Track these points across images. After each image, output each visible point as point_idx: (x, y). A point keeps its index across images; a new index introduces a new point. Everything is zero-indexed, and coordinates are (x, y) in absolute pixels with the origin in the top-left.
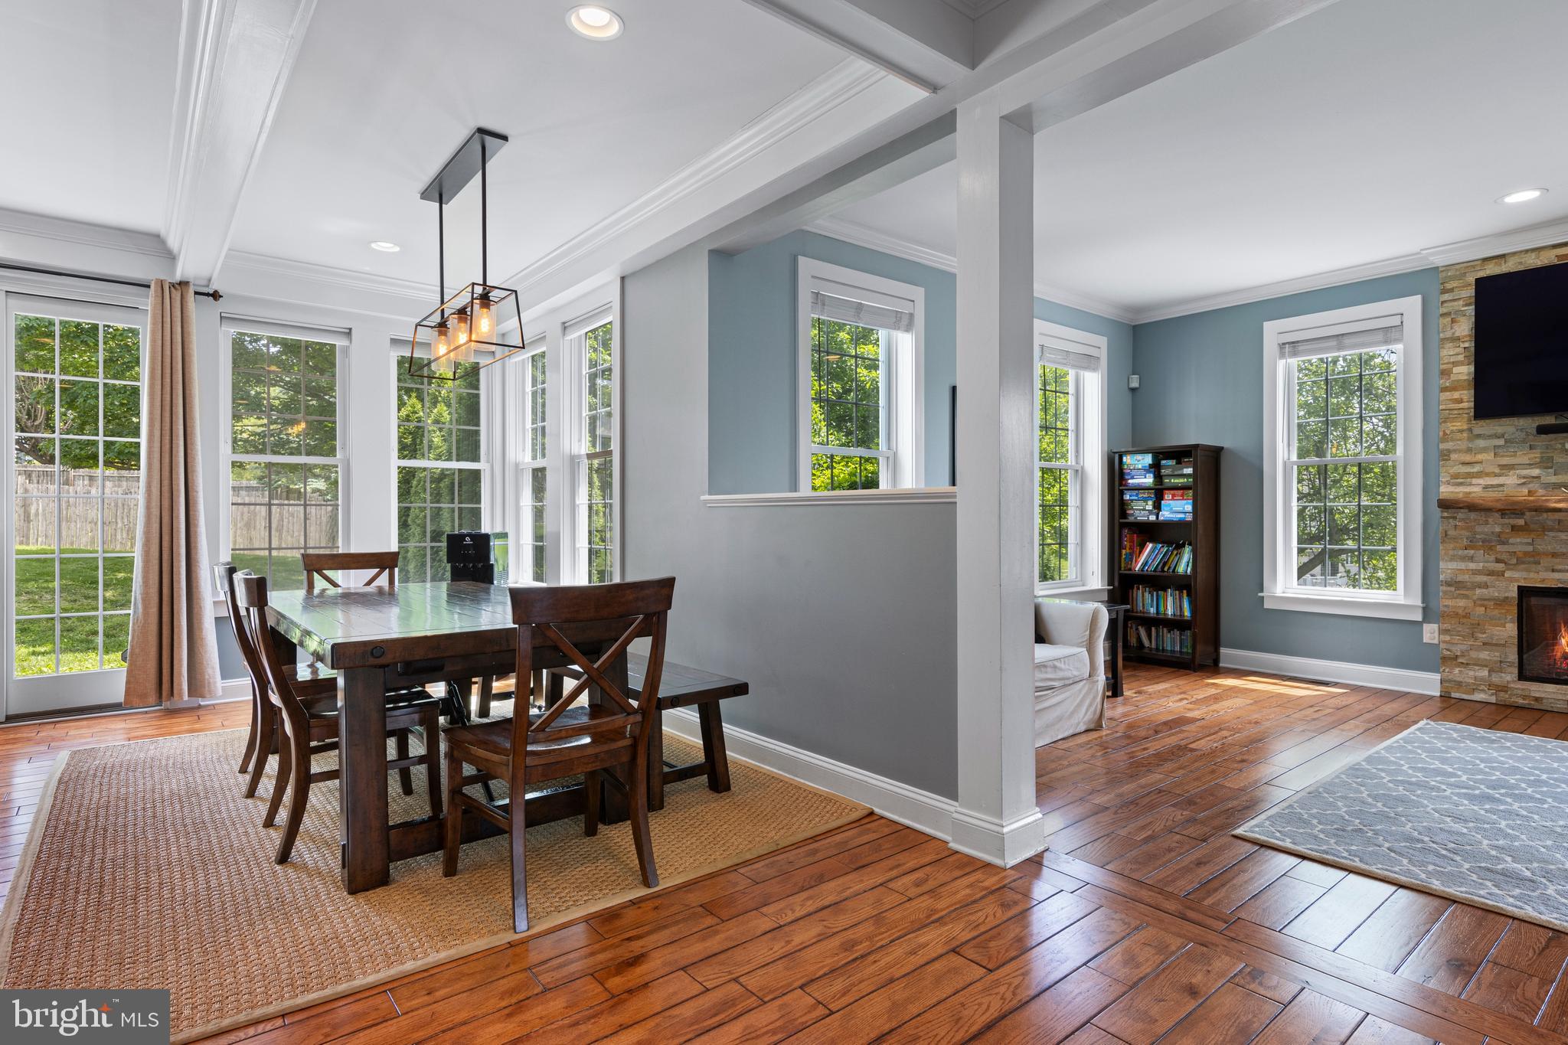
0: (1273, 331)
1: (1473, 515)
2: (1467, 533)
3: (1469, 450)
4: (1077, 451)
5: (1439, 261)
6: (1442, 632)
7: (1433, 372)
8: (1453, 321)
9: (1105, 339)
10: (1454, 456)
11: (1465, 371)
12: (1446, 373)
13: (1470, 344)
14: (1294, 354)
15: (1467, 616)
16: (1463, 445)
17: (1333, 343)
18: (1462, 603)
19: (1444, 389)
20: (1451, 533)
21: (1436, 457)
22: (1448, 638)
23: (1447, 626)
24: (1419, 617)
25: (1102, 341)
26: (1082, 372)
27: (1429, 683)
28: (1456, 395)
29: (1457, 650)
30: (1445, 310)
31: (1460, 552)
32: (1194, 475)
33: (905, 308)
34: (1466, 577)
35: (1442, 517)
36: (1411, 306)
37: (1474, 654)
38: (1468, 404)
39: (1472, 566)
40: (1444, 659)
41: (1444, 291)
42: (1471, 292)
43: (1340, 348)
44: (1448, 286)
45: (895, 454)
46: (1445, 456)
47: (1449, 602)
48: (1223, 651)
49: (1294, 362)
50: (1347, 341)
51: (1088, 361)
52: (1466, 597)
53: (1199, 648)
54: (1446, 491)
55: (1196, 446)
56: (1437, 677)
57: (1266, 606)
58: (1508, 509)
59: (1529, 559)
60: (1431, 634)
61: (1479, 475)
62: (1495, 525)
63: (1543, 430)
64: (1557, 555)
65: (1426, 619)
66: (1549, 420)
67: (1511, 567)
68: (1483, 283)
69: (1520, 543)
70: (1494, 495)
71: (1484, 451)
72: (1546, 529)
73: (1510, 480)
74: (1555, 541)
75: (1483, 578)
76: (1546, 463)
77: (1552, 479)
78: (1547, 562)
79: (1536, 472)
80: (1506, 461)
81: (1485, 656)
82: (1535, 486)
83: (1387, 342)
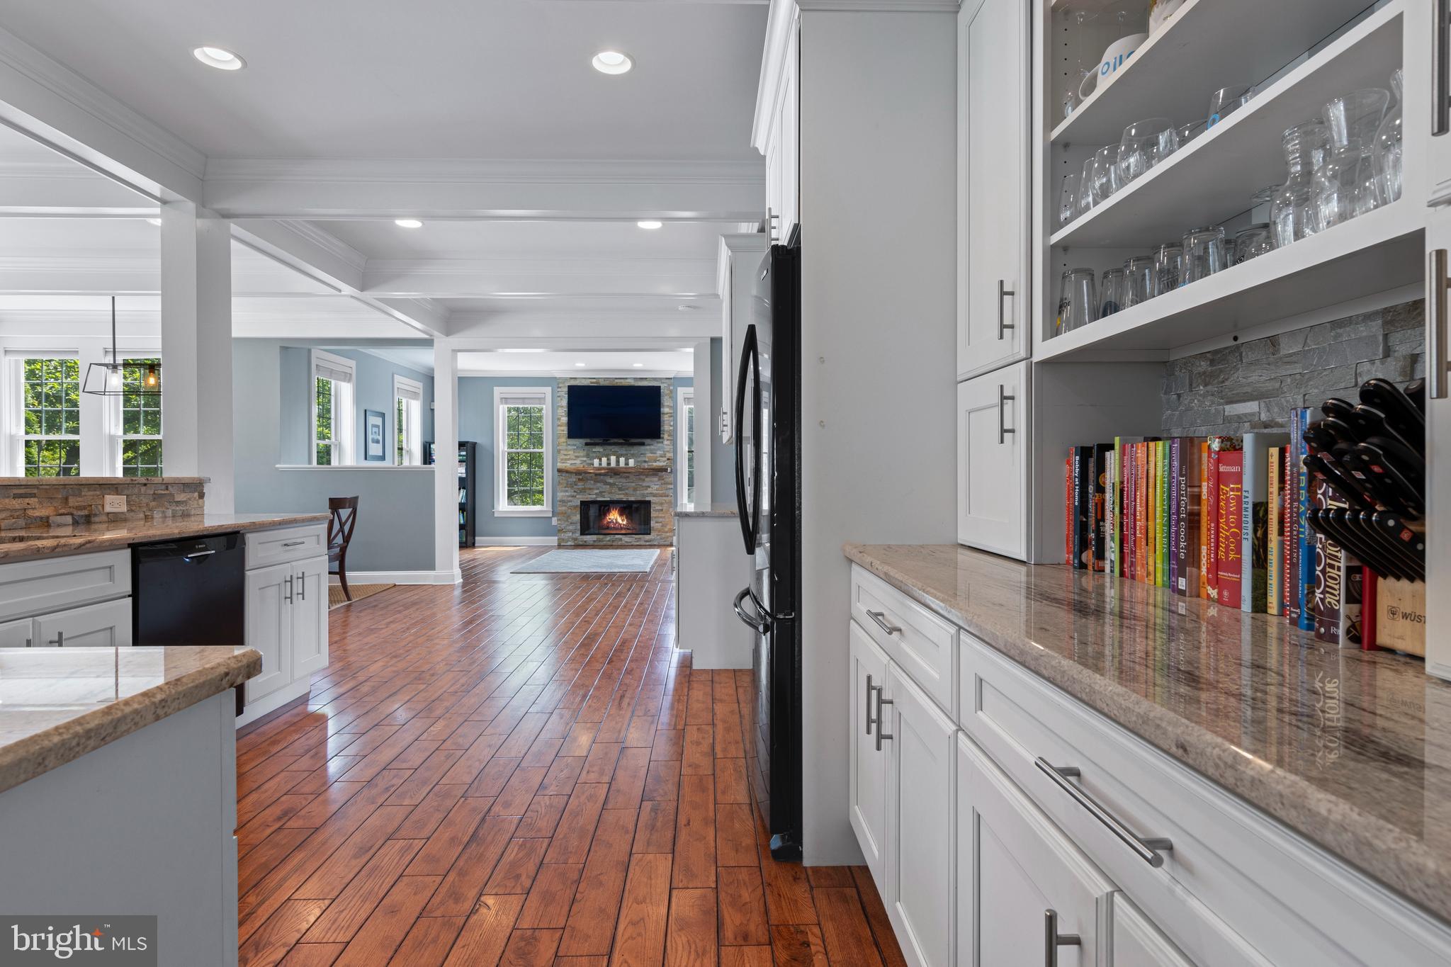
0: (498, 391)
1: (567, 475)
2: (565, 482)
3: (566, 450)
4: (407, 441)
5: (557, 375)
6: (558, 520)
7: (556, 418)
8: (561, 400)
9: (422, 384)
10: (562, 452)
11: (565, 419)
12: (559, 419)
13: (566, 409)
14: (506, 403)
15: (565, 513)
16: (565, 448)
17: (521, 401)
18: (564, 508)
19: (558, 425)
20: (561, 481)
21: (556, 452)
22: (560, 522)
23: (559, 518)
24: (551, 515)
25: (420, 385)
26: (410, 400)
27: (553, 540)
28: (562, 428)
29: (562, 526)
30: (559, 395)
31: (563, 489)
32: (466, 456)
33: (348, 371)
34: (564, 498)
35: (558, 476)
36: (548, 390)
37: (567, 527)
38: (566, 432)
39: (567, 494)
40: (559, 531)
41: (558, 387)
42: (566, 389)
43: (524, 403)
44: (560, 386)
45: (340, 443)
46: (559, 451)
47: (560, 508)
48: (477, 538)
49: (506, 406)
50: (526, 401)
51: (414, 395)
52: (565, 506)
53: (469, 538)
54: (560, 465)
55: (467, 442)
56: (557, 537)
57: (496, 515)
58: (578, 473)
59: (583, 491)
60: (554, 521)
61: (569, 459)
62: (574, 479)
63: (587, 444)
64: (590, 489)
65: (553, 516)
66: (588, 441)
67: (578, 494)
68: (570, 387)
69: (580, 485)
70: (573, 467)
71: (570, 450)
72: (587, 479)
73: (578, 462)
74: (590, 484)
75: (570, 498)
76: (588, 456)
77: (589, 462)
78: (588, 491)
79: (585, 459)
80: (576, 454)
81: (571, 527)
82: (584, 464)
83: (540, 404)
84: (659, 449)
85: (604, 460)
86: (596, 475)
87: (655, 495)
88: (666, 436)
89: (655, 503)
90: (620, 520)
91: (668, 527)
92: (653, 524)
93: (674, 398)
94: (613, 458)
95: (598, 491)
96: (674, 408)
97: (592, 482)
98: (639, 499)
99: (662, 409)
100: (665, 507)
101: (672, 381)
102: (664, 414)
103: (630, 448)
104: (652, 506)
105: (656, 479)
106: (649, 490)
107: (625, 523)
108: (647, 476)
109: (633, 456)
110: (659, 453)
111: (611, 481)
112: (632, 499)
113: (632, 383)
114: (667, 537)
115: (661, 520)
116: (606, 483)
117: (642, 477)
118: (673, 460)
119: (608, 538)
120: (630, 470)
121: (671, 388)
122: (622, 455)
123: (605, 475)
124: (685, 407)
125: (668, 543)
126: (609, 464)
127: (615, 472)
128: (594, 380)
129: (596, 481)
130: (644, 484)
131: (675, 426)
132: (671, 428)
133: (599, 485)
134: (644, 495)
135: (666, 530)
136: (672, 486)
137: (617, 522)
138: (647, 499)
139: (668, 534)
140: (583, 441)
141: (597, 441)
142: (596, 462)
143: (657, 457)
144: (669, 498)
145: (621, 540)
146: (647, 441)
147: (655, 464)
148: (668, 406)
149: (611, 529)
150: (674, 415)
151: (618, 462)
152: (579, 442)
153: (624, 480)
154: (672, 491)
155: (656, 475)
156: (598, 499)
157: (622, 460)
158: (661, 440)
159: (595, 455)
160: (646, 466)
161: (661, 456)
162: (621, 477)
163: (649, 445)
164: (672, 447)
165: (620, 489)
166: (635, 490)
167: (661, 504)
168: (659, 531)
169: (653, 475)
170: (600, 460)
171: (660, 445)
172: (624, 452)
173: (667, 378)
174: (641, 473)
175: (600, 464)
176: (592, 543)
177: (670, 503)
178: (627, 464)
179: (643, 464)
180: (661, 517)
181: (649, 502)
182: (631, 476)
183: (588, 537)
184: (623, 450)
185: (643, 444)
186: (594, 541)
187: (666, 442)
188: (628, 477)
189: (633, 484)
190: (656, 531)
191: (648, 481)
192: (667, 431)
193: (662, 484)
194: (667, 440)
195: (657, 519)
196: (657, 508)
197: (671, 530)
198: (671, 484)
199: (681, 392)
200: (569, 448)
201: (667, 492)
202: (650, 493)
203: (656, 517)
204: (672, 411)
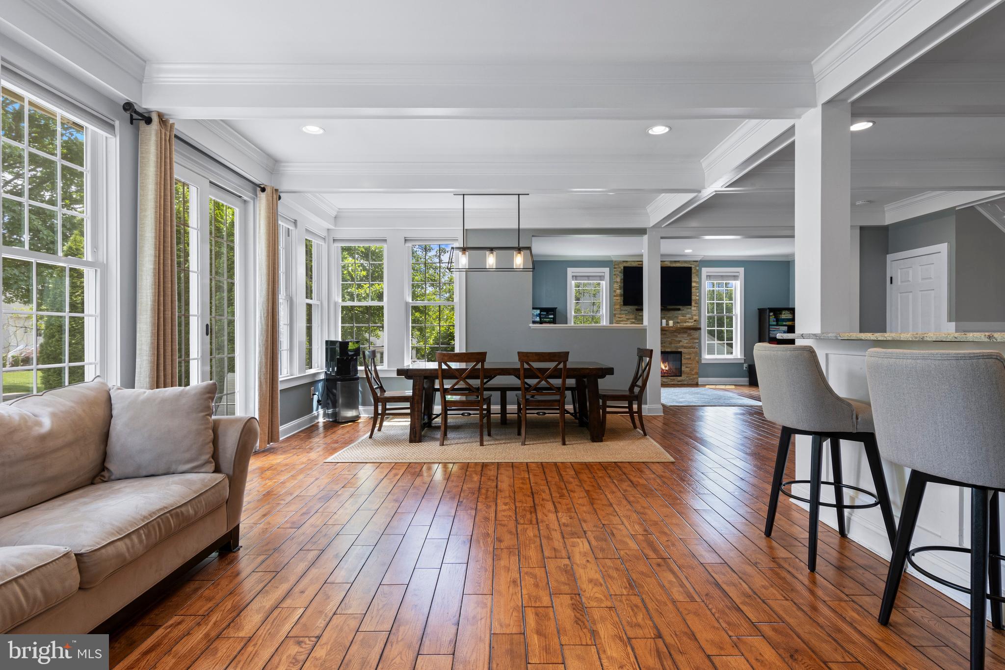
0: (571, 271)
3: (620, 314)
5: (614, 259)
7: (612, 291)
8: (617, 277)
10: (617, 315)
11: (620, 292)
12: (615, 291)
13: (621, 284)
14: (576, 280)
16: (619, 312)
19: (615, 296)
21: (612, 316)
28: (617, 298)
30: (615, 273)
36: (607, 270)
38: (621, 301)
41: (615, 268)
42: (622, 269)
43: (589, 280)
44: (616, 266)
46: (615, 315)
49: (576, 282)
50: (591, 278)
63: (637, 310)
66: (637, 307)
68: (624, 268)
71: (623, 314)
73: (629, 322)
76: (636, 318)
77: (637, 322)
79: (634, 321)
80: (627, 317)
83: (601, 280)
84: (688, 313)
87: (685, 348)
88: (693, 304)
89: (685, 353)
91: (695, 371)
92: (683, 368)
93: (699, 275)
96: (700, 283)
98: (674, 350)
99: (692, 284)
100: (692, 356)
101: (699, 263)
102: (693, 287)
103: (667, 312)
104: (683, 355)
105: (686, 336)
106: (681, 344)
108: (679, 333)
109: (670, 319)
110: (688, 316)
112: (668, 350)
113: (669, 264)
114: (694, 378)
115: (689, 365)
117: (675, 334)
118: (698, 321)
120: (669, 329)
121: (697, 268)
124: (707, 282)
125: (695, 383)
130: (677, 339)
131: (700, 296)
132: (697, 298)
134: (677, 348)
135: (693, 373)
136: (697, 341)
138: (679, 350)
139: (695, 376)
140: (633, 307)
143: (687, 319)
144: (696, 349)
146: (682, 307)
147: (685, 324)
148: (695, 282)
150: (699, 288)
152: (629, 308)
154: (697, 344)
155: (686, 332)
157: (664, 321)
160: (681, 325)
161: (690, 319)
163: (683, 310)
164: (697, 312)
166: (671, 343)
167: (690, 354)
168: (688, 374)
169: (684, 332)
171: (689, 310)
173: (695, 261)
174: (676, 331)
177: (696, 353)
178: (667, 324)
179: (678, 324)
180: (690, 364)
181: (680, 353)
182: (667, 333)
185: (679, 310)
187: (693, 308)
188: (665, 334)
189: (669, 339)
190: (686, 375)
191: (680, 337)
192: (694, 300)
193: (691, 339)
194: (695, 306)
195: (687, 365)
196: (687, 357)
197: (697, 373)
198: (697, 339)
199: (705, 271)
200: (623, 312)
201: (694, 345)
202: (682, 346)
203: (685, 364)
204: (697, 285)
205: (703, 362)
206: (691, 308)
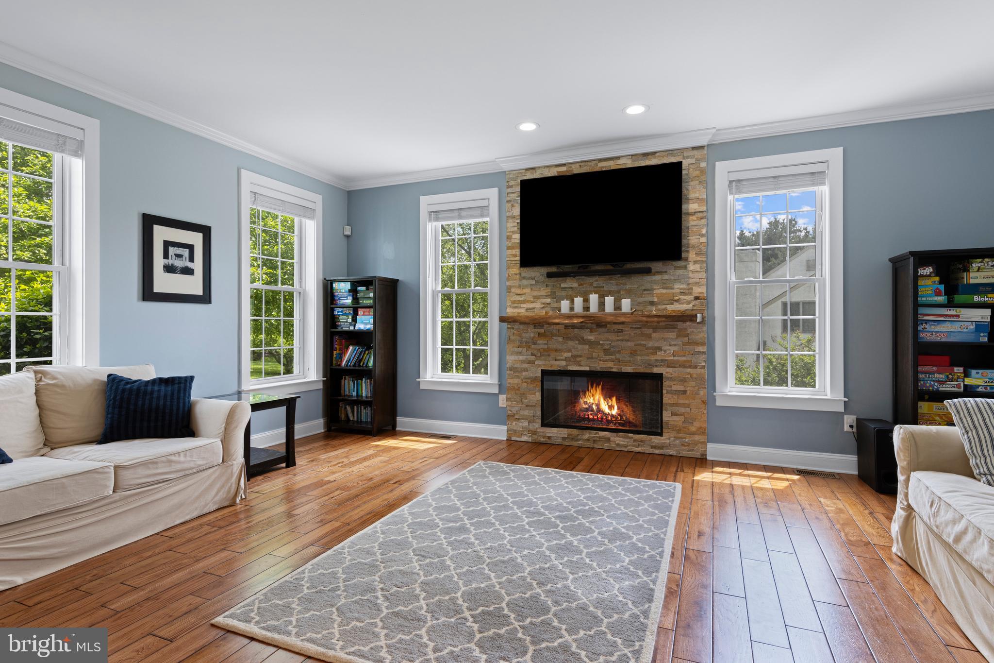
0: (426, 202)
1: (521, 327)
2: (518, 338)
3: (520, 286)
4: (301, 278)
5: (505, 167)
6: (508, 399)
7: (504, 236)
8: (513, 206)
9: (321, 197)
10: (513, 290)
11: (517, 237)
12: (509, 238)
13: (519, 221)
14: (436, 219)
15: (519, 389)
16: (517, 283)
17: (456, 214)
18: (516, 381)
19: (508, 248)
20: (512, 338)
21: (506, 290)
22: (510, 403)
23: (509, 396)
24: (496, 391)
25: (318, 199)
26: (304, 220)
27: (501, 432)
28: (513, 252)
29: (514, 410)
30: (508, 199)
31: (516, 350)
32: (374, 298)
33: (72, 134)
34: (518, 365)
35: (508, 328)
36: (493, 194)
37: (522, 412)
38: (518, 258)
39: (521, 358)
40: (509, 416)
41: (509, 187)
42: (518, 188)
43: (460, 218)
44: (511, 184)
46: (509, 289)
47: (510, 381)
49: (439, 224)
50: (463, 213)
51: (307, 212)
52: (518, 377)
53: (378, 418)
54: (510, 312)
55: (376, 278)
56: (505, 428)
57: (422, 387)
58: (537, 323)
59: (545, 353)
60: (502, 401)
61: (524, 302)
62: (531, 333)
63: (550, 275)
64: (556, 350)
65: (500, 392)
66: (554, 269)
67: (538, 358)
68: (524, 183)
69: (542, 343)
70: (530, 314)
71: (526, 287)
72: (553, 335)
73: (538, 305)
74: (557, 342)
75: (526, 365)
76: (553, 295)
77: (555, 305)
78: (553, 354)
79: (548, 301)
80: (536, 293)
81: (526, 413)
82: (548, 309)
83: (482, 216)
84: (678, 280)
85: (578, 301)
86: (567, 326)
87: (670, 365)
88: (692, 256)
89: (670, 379)
90: (604, 407)
91: (697, 424)
92: (666, 416)
93: (707, 178)
94: (594, 298)
95: (569, 355)
96: (709, 201)
97: (560, 339)
98: (642, 369)
99: (684, 207)
100: (690, 386)
101: (705, 151)
102: (688, 214)
103: (623, 280)
104: (666, 383)
105: (672, 335)
106: (660, 355)
107: (615, 412)
108: (656, 329)
109: (629, 294)
110: (679, 286)
111: (592, 337)
112: (629, 369)
113: (628, 163)
114: (696, 443)
115: (682, 410)
116: (583, 341)
117: (646, 331)
118: (705, 301)
119: (587, 435)
120: (622, 319)
121: (703, 165)
122: (610, 293)
123: (581, 326)
124: (730, 198)
125: (696, 454)
126: (587, 308)
127: (597, 323)
128: (564, 169)
129: (567, 338)
130: (650, 344)
131: (710, 235)
132: (703, 240)
133: (571, 343)
134: (650, 364)
135: (693, 429)
136: (704, 349)
137: (599, 410)
138: (656, 370)
140: (544, 270)
141: (567, 268)
142: (565, 305)
143: (674, 295)
144: (699, 371)
145: (608, 440)
146: (656, 266)
147: (670, 307)
148: (697, 199)
149: (588, 419)
150: (707, 216)
151: (602, 305)
152: (539, 272)
153: (613, 337)
154: (703, 357)
155: (674, 327)
156: (571, 368)
157: (609, 301)
158: (681, 263)
159: (564, 293)
160: (654, 311)
161: (682, 293)
162: (609, 331)
163: (659, 273)
164: (703, 275)
165: (606, 352)
166: (633, 353)
167: (683, 381)
168: (679, 431)
169: (667, 327)
170: (572, 302)
171: (680, 272)
172: (614, 288)
173: (694, 148)
174: (646, 325)
175: (572, 309)
176: (559, 441)
177: (700, 380)
178: (618, 307)
179: (649, 308)
180: (684, 406)
181: (659, 377)
182: (626, 329)
183: (555, 430)
184: (612, 284)
185: (648, 271)
186: (564, 439)
187: (691, 267)
188: (620, 331)
189: (629, 344)
190: (673, 434)
191: (657, 338)
192: (694, 246)
193: (684, 344)
194: (695, 262)
195: (676, 409)
196: (675, 388)
197: (702, 431)
198: (703, 344)
199: (723, 170)
200: (525, 282)
201: (694, 360)
202: (662, 361)
203: (673, 405)
204: (704, 208)
205: (719, 403)
206: (685, 267)
